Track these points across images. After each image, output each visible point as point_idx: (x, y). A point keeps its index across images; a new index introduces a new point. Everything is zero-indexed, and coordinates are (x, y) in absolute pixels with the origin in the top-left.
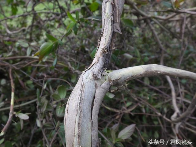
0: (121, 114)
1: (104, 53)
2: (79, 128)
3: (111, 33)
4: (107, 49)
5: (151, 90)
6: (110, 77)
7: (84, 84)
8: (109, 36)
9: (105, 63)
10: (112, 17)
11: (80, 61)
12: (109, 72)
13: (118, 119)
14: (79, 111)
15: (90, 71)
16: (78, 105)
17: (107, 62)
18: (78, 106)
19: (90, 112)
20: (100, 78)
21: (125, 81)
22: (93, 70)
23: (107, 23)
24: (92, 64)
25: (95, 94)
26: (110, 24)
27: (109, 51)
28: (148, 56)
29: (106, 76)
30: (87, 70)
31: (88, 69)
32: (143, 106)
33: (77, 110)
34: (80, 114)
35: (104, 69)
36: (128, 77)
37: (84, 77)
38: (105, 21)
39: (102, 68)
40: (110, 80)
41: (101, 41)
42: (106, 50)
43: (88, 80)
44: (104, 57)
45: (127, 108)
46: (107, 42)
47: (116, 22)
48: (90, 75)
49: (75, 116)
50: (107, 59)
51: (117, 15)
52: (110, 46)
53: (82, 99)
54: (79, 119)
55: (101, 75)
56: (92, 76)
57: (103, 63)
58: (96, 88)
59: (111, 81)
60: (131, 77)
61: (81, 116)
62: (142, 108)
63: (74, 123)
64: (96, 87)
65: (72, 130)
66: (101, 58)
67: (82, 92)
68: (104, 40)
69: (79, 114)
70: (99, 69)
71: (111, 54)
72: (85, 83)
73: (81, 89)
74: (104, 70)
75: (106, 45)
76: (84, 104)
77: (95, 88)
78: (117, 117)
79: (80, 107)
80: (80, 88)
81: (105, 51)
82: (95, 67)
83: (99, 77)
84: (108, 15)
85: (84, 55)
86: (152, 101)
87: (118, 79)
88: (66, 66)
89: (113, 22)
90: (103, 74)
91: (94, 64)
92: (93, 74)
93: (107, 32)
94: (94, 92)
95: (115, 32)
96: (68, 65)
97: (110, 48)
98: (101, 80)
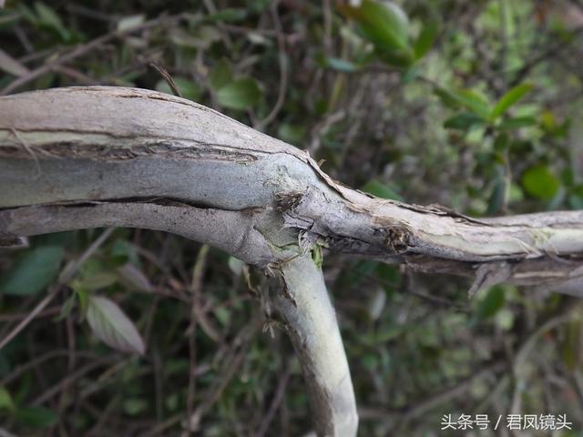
0: (189, 294)
1: (391, 231)
2: (47, 147)
3: (474, 255)
4: (407, 242)
5: (274, 381)
6: (294, 264)
7: (255, 158)
8: (457, 250)
9: (350, 240)
10: (539, 254)
11: (350, 152)
12: (313, 256)
13: (171, 287)
14: (128, 145)
15: (314, 180)
16: (159, 141)
17: (355, 247)
18: (152, 141)
19: (132, 194)
20: (286, 226)
21: (286, 323)
22: (316, 195)
23: (510, 238)
24: (342, 189)
25: (217, 208)
26: (509, 250)
27: (401, 252)
28: (380, 369)
29: (296, 247)
30: (317, 168)
31: (322, 173)
32: (215, 366)
33: (132, 137)
34: (115, 151)
35: (324, 238)
36: (300, 333)
37: (285, 160)
38: (518, 229)
39: (327, 229)
40: (280, 264)
41: (437, 217)
42: (401, 239)
43: (274, 174)
44: (374, 234)
45: (209, 313)
46: (435, 241)
47: (515, 269)
48: (296, 182)
49: (105, 130)
50: (364, 247)
51: (543, 274)
52: (418, 254)
53: (188, 154)
54: (91, 147)
55: (298, 230)
56: (293, 193)
57: (347, 234)
58: (242, 210)
59: (280, 269)
60: (302, 340)
61: (108, 154)
62: (211, 362)
63: (72, 127)
64: (248, 211)
65: (38, 120)
66: (371, 223)
67: (219, 151)
68: (440, 231)
69: (118, 144)
70: (323, 220)
71: (387, 258)
72: (259, 163)
73: (231, 150)
74: (320, 236)
75: (424, 237)
76: (164, 167)
77: (244, 205)
78: (176, 284)
79: (146, 148)
80: (239, 143)
81: (397, 236)
82: (329, 202)
83: (290, 221)
84: (545, 237)
85: (372, 161)
86: (237, 391)
87: (287, 296)
88: (331, 106)
89: (515, 261)
90: (305, 235)
91: (340, 194)
92: (299, 196)
93: (477, 238)
94: (224, 202)
95: (476, 269)
96: (335, 111)
97: (411, 253)
98: (279, 228)
